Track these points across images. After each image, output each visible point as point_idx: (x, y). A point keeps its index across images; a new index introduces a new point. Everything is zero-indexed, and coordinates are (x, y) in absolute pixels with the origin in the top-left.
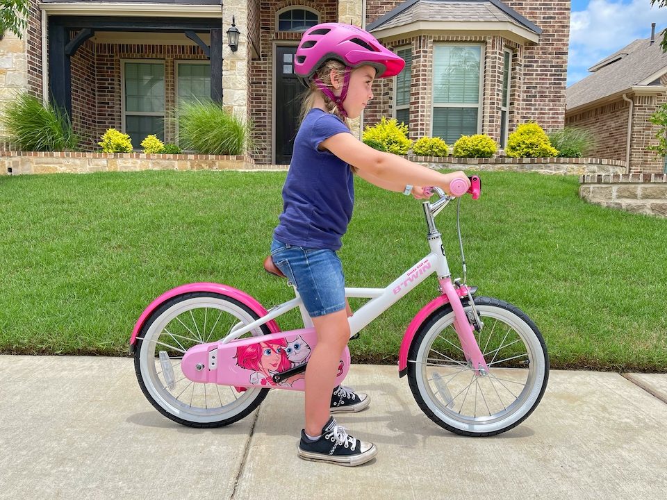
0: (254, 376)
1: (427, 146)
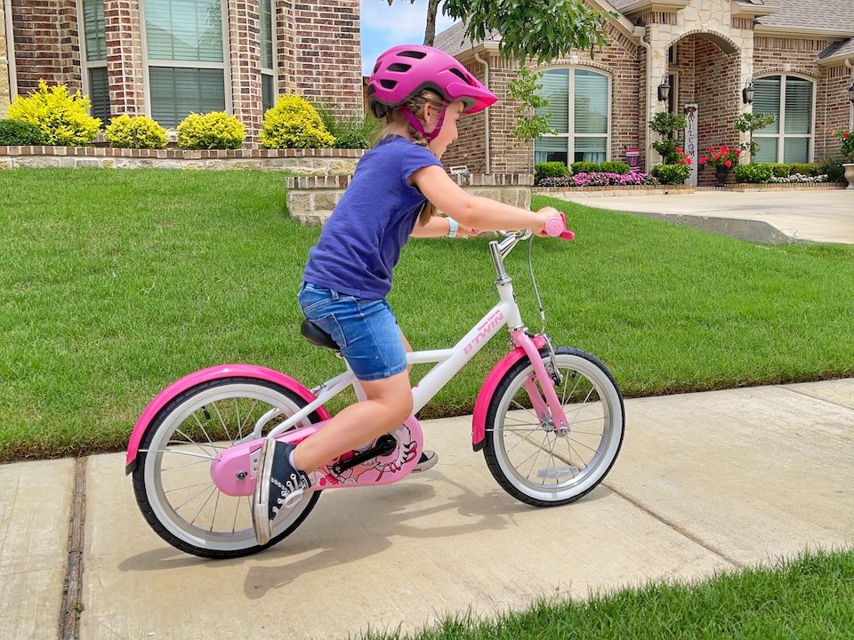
1: (126, 130)
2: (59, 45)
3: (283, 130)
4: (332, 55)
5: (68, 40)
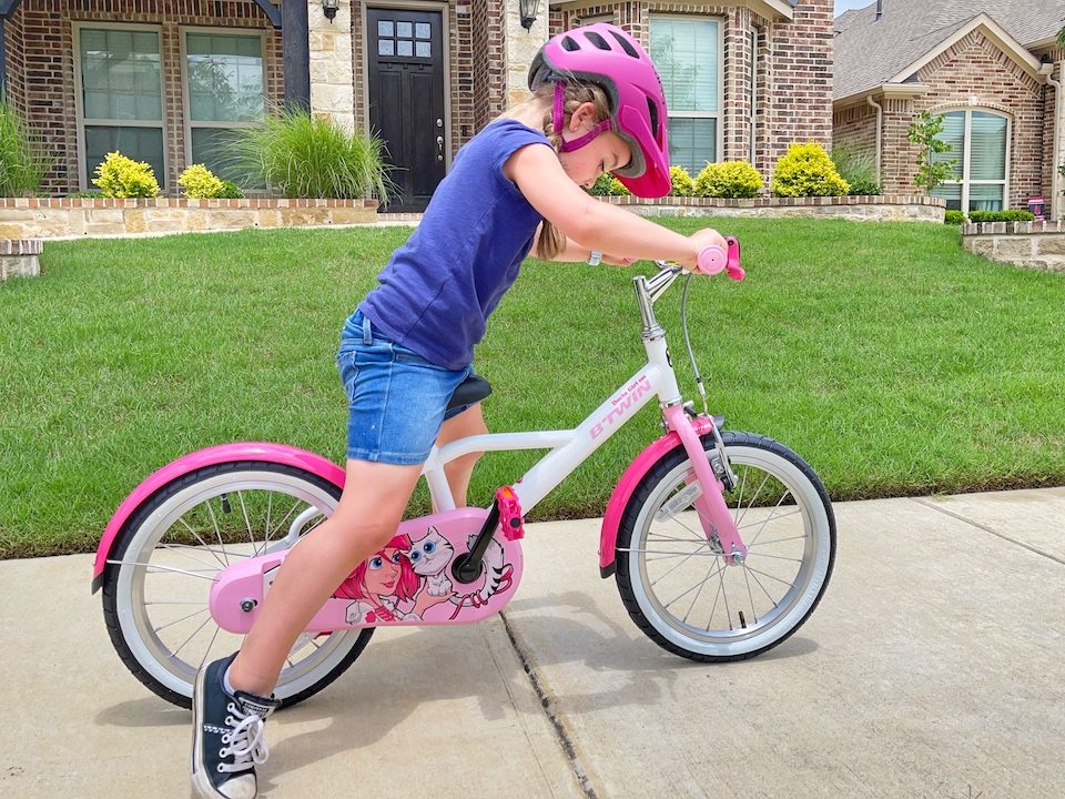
0: (353, 609)
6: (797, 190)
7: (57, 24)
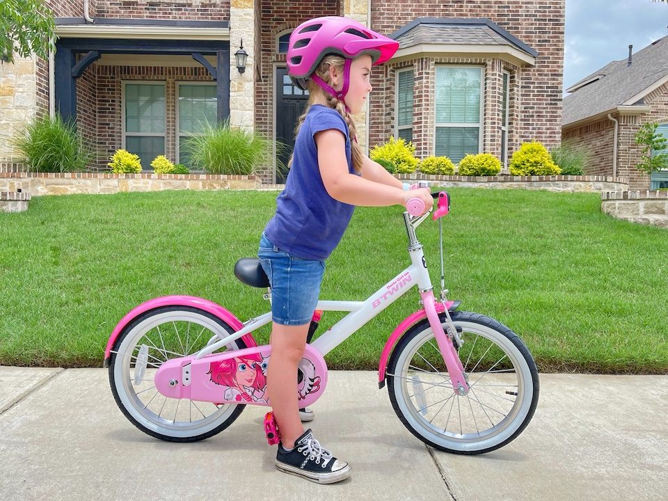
0: (228, 391)
1: (434, 165)
2: (383, 117)
3: (529, 164)
4: (543, 116)
5: (389, 114)
6: (524, 172)
7: (114, 82)
